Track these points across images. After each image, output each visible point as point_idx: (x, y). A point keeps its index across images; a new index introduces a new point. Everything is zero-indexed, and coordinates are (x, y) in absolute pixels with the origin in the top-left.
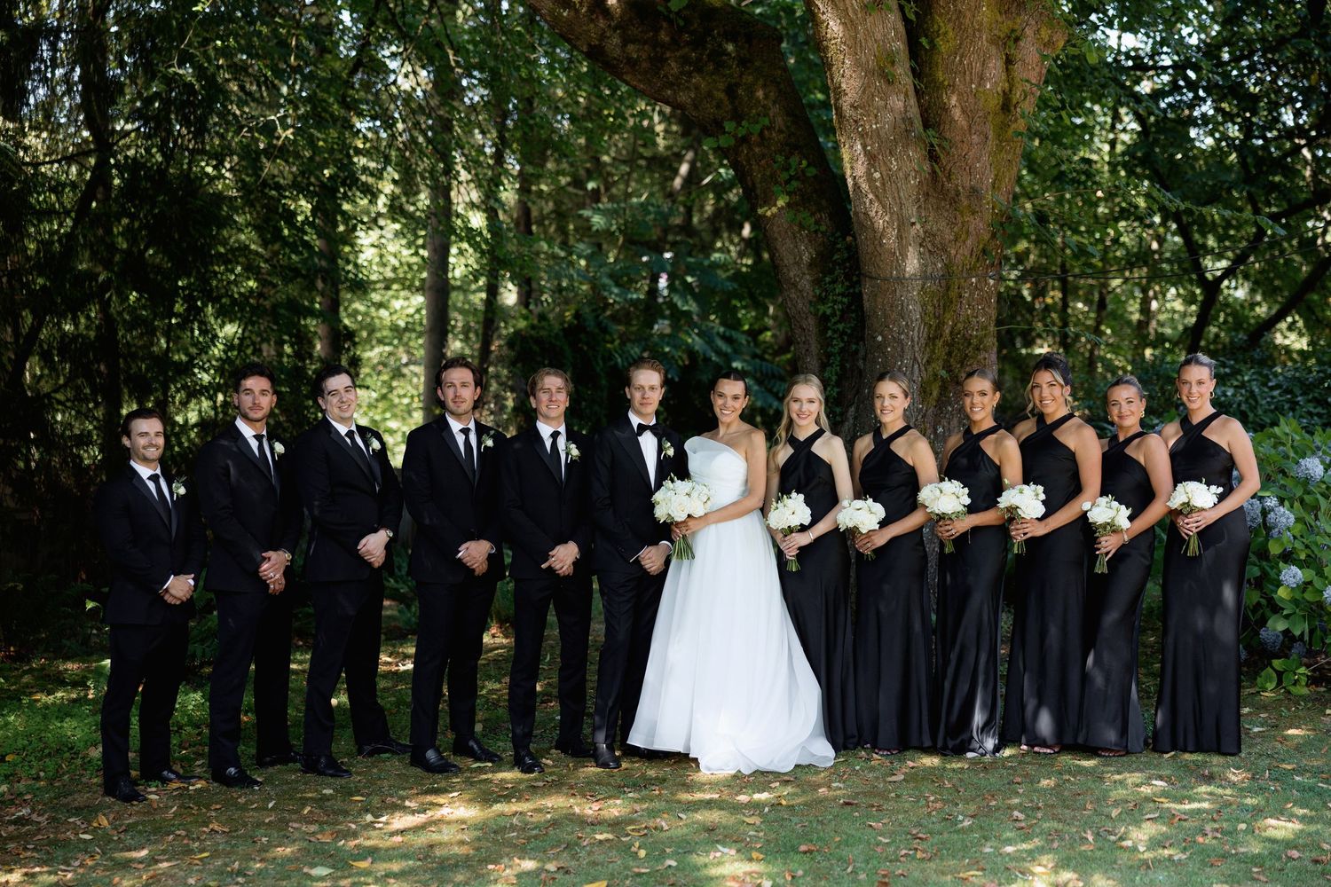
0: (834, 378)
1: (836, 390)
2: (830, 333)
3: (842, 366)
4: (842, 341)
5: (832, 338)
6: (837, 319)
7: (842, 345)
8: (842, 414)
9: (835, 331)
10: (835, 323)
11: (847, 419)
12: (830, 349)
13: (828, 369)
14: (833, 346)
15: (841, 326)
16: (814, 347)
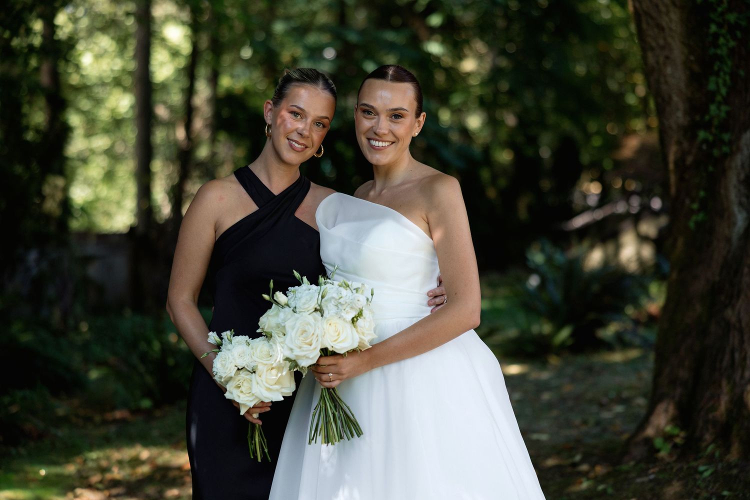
0: (724, 91)
1: (724, 108)
2: (713, 28)
3: (733, 75)
4: (734, 38)
5: (716, 36)
6: (725, 5)
7: (732, 44)
8: (730, 143)
9: (720, 26)
10: (722, 14)
11: (739, 149)
12: (712, 51)
13: (713, 79)
14: (716, 46)
15: (732, 17)
16: (678, 52)
